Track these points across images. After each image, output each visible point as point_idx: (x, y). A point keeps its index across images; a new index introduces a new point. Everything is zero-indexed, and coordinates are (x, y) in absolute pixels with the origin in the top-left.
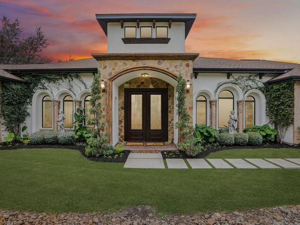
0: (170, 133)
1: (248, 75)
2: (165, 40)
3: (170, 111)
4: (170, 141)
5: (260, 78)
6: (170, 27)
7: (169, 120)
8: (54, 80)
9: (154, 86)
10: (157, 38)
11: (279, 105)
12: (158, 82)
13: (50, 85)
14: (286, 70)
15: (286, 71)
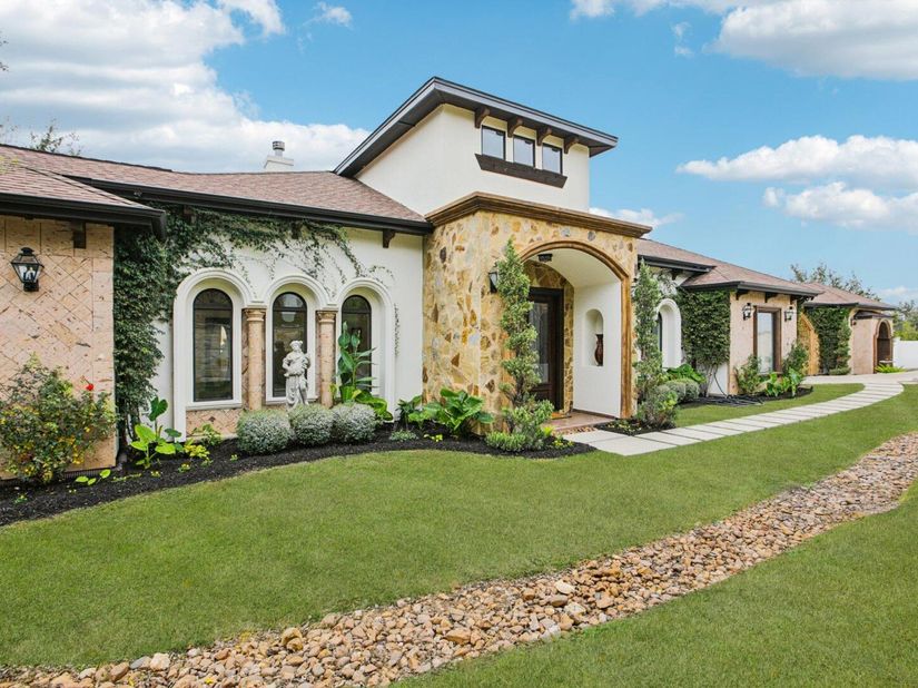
0: (566, 389)
1: (660, 270)
2: (557, 180)
3: (567, 341)
4: (566, 408)
5: (674, 279)
6: (566, 152)
7: (566, 361)
8: (256, 239)
9: (541, 283)
10: (544, 171)
11: (708, 330)
12: (547, 273)
13: (237, 252)
14: (709, 267)
15: (707, 270)
